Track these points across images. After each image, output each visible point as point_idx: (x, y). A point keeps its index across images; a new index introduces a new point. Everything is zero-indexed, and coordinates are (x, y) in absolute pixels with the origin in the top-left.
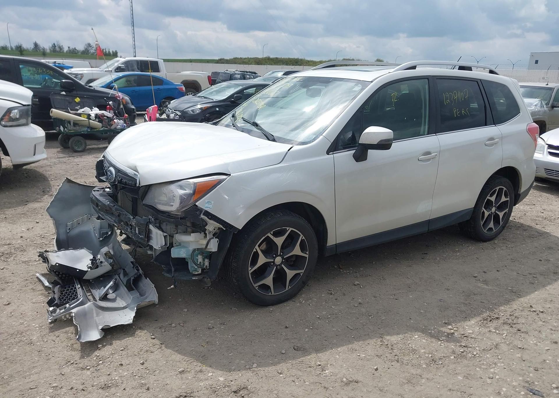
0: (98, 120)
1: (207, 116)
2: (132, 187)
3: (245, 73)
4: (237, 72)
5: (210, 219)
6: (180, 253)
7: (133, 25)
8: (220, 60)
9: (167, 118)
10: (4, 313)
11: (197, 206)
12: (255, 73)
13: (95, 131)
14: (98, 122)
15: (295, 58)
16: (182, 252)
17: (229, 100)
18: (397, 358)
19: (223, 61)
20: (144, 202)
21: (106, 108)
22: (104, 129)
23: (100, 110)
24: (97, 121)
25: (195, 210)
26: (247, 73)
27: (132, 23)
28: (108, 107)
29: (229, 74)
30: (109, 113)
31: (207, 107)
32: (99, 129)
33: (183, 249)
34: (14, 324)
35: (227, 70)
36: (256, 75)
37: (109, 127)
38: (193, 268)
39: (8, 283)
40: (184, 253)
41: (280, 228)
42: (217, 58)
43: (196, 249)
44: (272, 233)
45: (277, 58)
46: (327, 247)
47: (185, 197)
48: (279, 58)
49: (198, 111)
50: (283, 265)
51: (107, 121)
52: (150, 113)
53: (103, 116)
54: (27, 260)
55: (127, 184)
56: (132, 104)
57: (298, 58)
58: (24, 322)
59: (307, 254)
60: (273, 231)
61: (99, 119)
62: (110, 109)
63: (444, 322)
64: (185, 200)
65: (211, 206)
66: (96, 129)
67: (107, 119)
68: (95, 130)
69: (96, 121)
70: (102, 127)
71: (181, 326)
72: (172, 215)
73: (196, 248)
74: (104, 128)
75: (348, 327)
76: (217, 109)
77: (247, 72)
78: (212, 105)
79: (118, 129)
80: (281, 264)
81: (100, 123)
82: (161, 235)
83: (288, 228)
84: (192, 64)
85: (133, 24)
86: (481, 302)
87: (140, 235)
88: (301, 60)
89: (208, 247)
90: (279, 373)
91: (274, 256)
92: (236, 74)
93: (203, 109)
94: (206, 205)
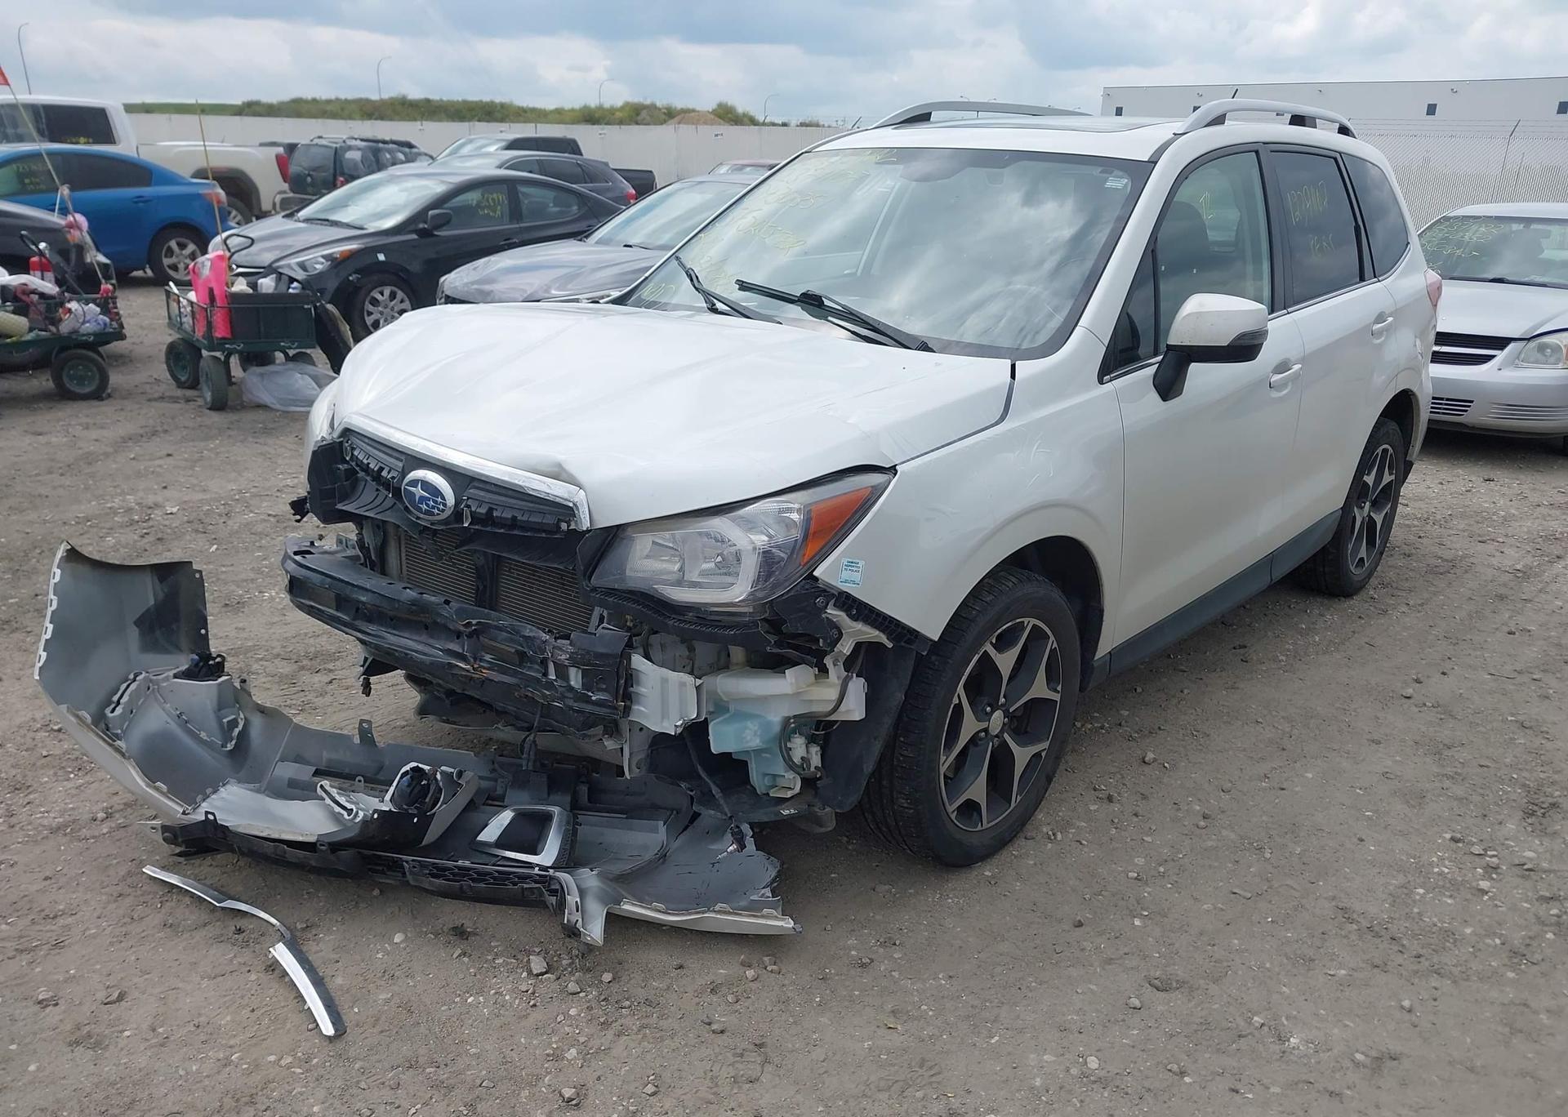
0: (12, 308)
1: (351, 278)
2: (544, 535)
3: (381, 145)
4: (353, 143)
5: (855, 618)
6: (744, 735)
9: (251, 291)
10: (127, 1033)
11: (816, 579)
12: (410, 146)
13: (8, 344)
14: (14, 312)
15: (481, 101)
16: (748, 731)
17: (412, 227)
18: (1427, 964)
20: (595, 581)
21: (28, 262)
22: (38, 335)
23: (10, 275)
24: (8, 308)
25: (814, 592)
26: (386, 146)
28: (34, 262)
29: (331, 147)
30: (43, 279)
31: (350, 251)
32: (21, 336)
33: (749, 724)
34: (198, 1071)
35: (320, 137)
36: (414, 150)
37: (53, 329)
38: (766, 778)
39: (55, 917)
40: (755, 734)
41: (1010, 624)
43: (789, 718)
44: (994, 641)
45: (428, 101)
46: (1095, 665)
47: (782, 555)
48: (433, 101)
49: (319, 267)
50: (1006, 735)
51: (42, 308)
52: (204, 277)
53: (27, 291)
54: (61, 820)
55: (518, 523)
56: (98, 250)
57: (492, 102)
58: (227, 1053)
59: (1058, 692)
60: (996, 634)
61: (17, 304)
62: (43, 268)
63: (1448, 836)
64: (782, 564)
65: (857, 577)
66: (11, 337)
67: (42, 301)
68: (9, 340)
69: (7, 311)
70: (31, 330)
71: (772, 972)
72: (713, 618)
73: (792, 714)
74: (36, 332)
75: (1235, 893)
76: (381, 257)
77: (384, 142)
78: (363, 246)
79: (84, 335)
80: (1002, 731)
81: (23, 318)
82: (683, 685)
83: (1026, 620)
84: (170, 119)
86: (1482, 766)
87: (590, 694)
88: (503, 106)
89: (842, 708)
90: (1175, 1073)
91: (988, 709)
92: (350, 148)
93: (337, 258)
94: (846, 575)
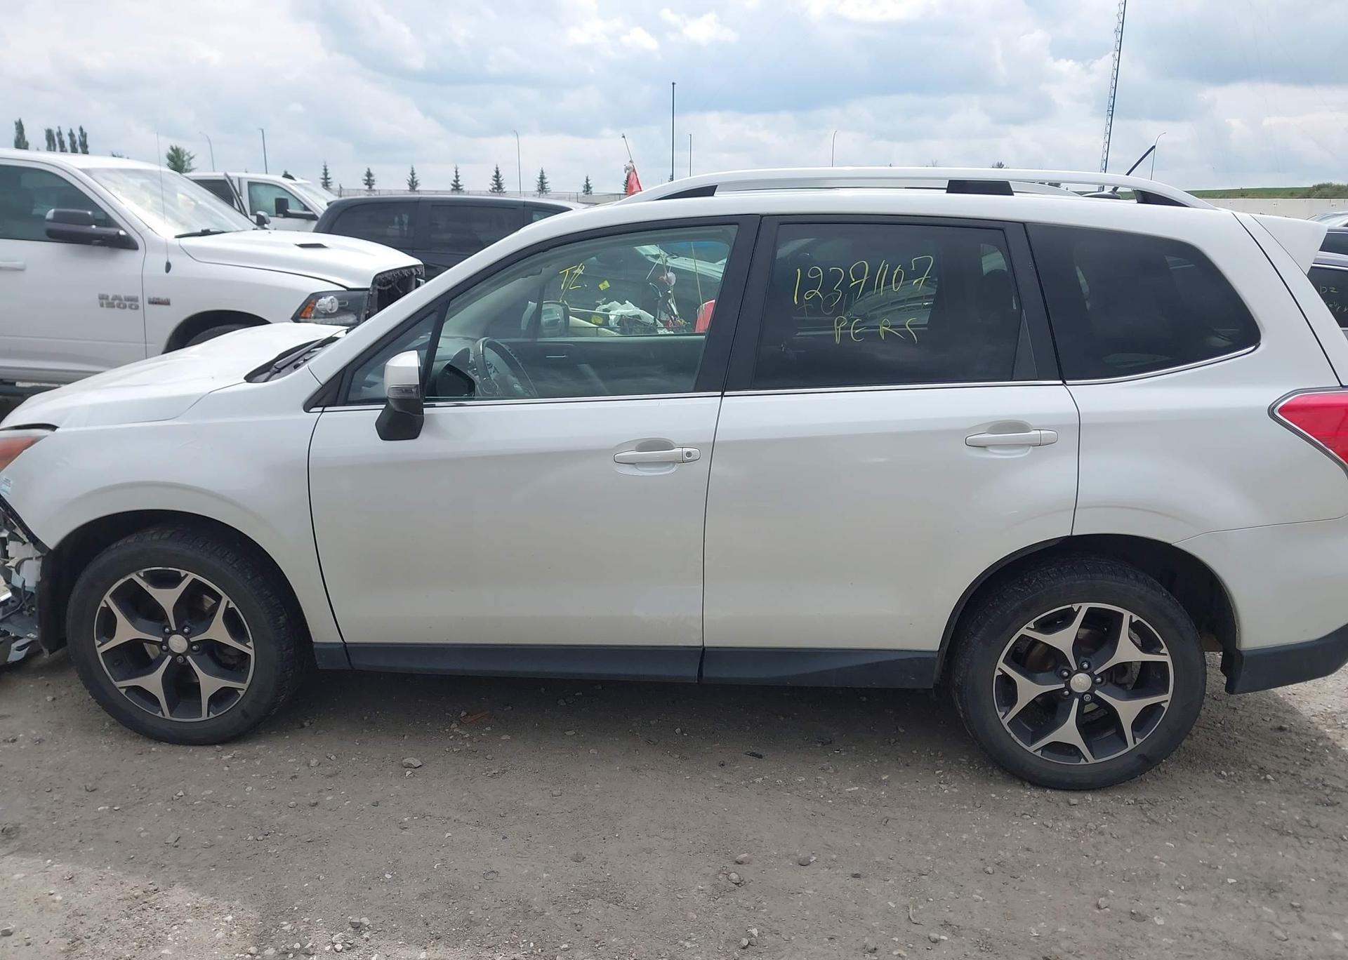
7: (1111, 112)
8: (1319, 187)
19: (1326, 190)
27: (1111, 109)
41: (159, 568)
42: (1309, 184)
44: (142, 576)
46: (314, 646)
59: (250, 647)
60: (144, 570)
80: (186, 653)
83: (182, 572)
85: (1113, 111)
91: (167, 630)
